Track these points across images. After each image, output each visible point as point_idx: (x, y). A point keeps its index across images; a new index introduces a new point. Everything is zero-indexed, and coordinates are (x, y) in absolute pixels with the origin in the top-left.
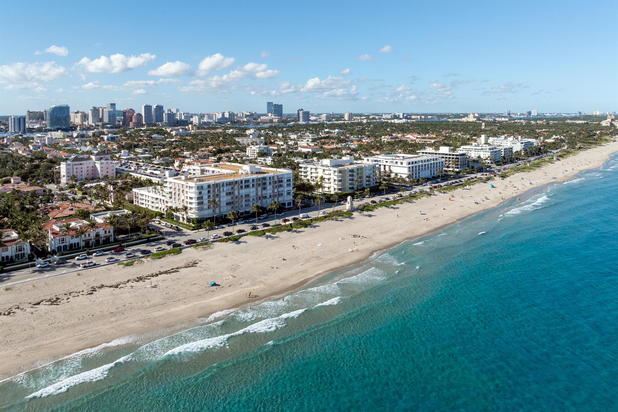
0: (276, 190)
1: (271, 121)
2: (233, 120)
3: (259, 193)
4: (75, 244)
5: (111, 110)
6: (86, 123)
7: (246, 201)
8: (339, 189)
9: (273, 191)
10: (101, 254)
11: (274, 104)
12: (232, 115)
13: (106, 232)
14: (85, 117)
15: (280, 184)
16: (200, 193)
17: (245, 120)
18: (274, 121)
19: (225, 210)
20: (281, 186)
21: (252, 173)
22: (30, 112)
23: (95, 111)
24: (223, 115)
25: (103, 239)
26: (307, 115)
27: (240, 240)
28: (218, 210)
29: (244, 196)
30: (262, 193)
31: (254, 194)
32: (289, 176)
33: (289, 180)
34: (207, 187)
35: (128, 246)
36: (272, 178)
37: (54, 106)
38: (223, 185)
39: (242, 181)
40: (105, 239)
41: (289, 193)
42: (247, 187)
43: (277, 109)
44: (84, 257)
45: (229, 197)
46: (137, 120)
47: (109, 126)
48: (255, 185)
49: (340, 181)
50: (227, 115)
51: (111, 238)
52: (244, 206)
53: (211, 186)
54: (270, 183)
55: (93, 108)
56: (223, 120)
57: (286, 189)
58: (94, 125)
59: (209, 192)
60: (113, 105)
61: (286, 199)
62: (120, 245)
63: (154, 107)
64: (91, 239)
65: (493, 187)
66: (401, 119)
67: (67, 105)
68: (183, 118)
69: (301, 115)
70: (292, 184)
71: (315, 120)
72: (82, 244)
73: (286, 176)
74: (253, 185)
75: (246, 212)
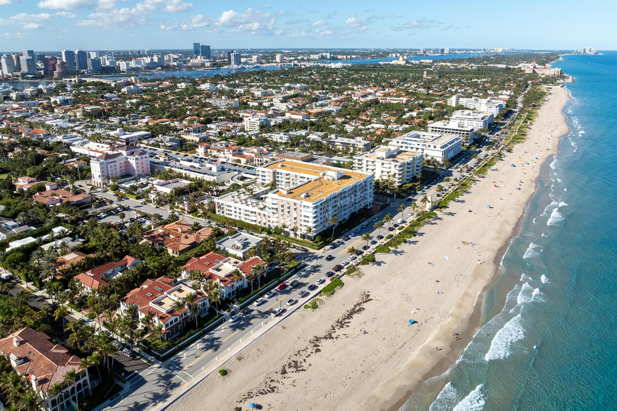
0: (363, 195)
2: (163, 65)
3: (353, 201)
4: (239, 286)
5: (29, 57)
11: (201, 45)
12: (161, 59)
17: (175, 64)
18: (206, 64)
20: (366, 190)
23: (9, 58)
24: (152, 59)
26: (238, 57)
27: (377, 260)
29: (343, 206)
31: (349, 202)
39: (341, 193)
41: (370, 195)
42: (345, 197)
43: (205, 51)
44: (261, 302)
45: (334, 210)
46: (62, 69)
47: (30, 76)
49: (401, 174)
50: (155, 60)
54: (359, 189)
56: (152, 65)
57: (369, 192)
58: (10, 74)
62: (279, 279)
68: (108, 63)
69: (233, 58)
71: (246, 63)
73: (369, 180)
74: (349, 195)
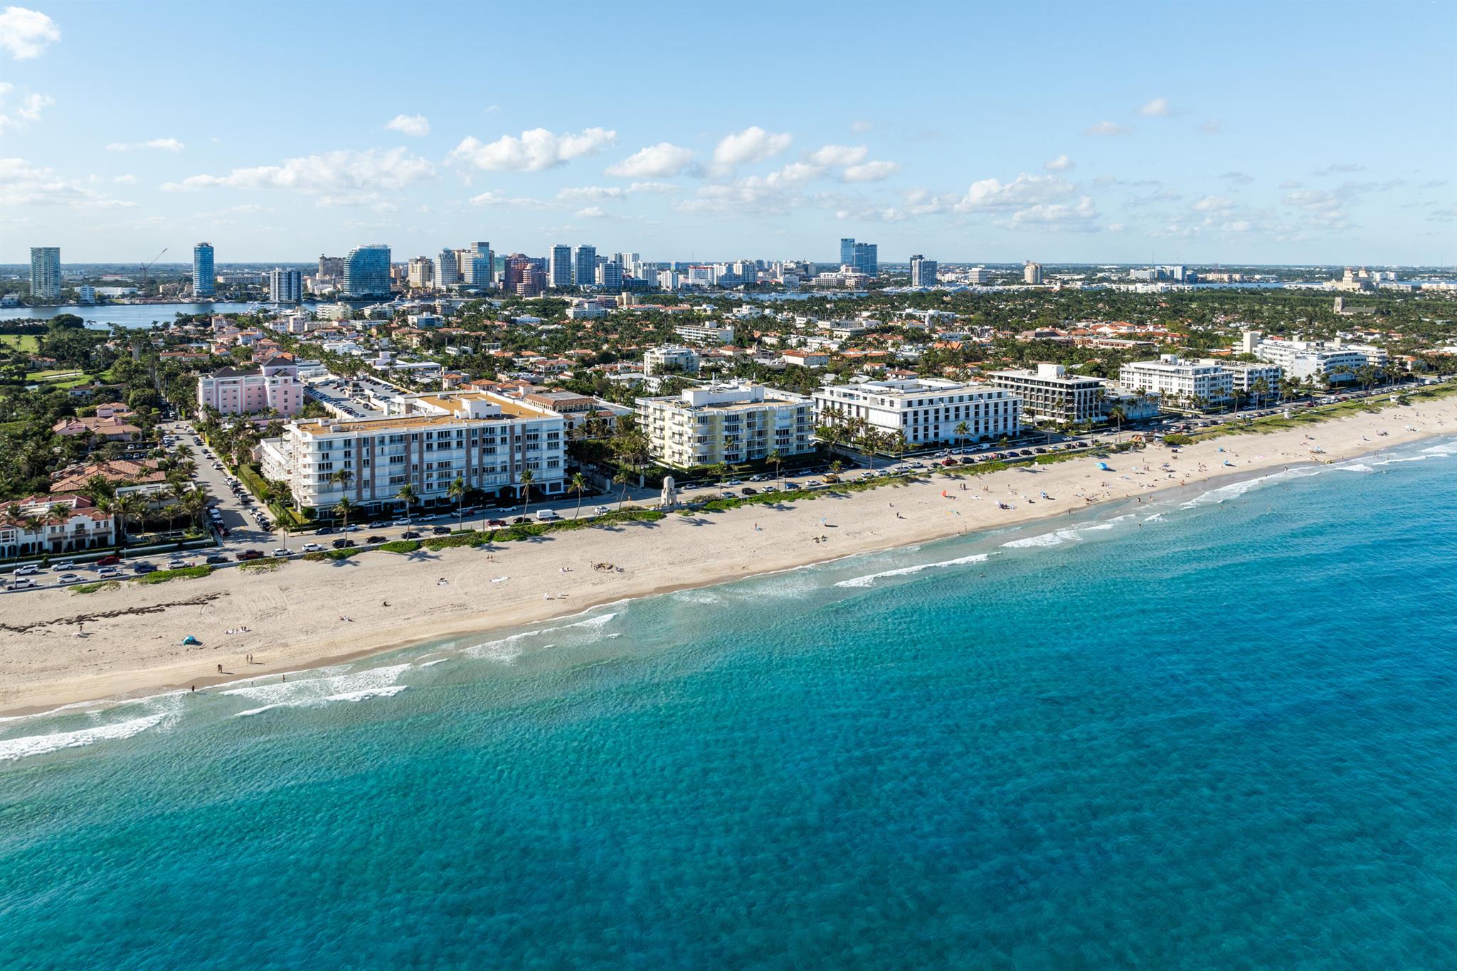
0: (518, 456)
1: (841, 284)
2: (751, 280)
3: (475, 462)
4: (34, 544)
5: (478, 256)
6: (430, 284)
7: (440, 476)
8: (699, 459)
9: (512, 457)
10: (66, 566)
11: (857, 242)
12: (751, 269)
13: (98, 525)
14: (428, 270)
15: (532, 442)
16: (326, 456)
17: (782, 279)
18: (848, 283)
19: (387, 493)
20: (535, 447)
21: (477, 417)
22: (326, 259)
23: (448, 257)
24: (730, 268)
25: (91, 538)
26: (930, 269)
27: (349, 559)
28: (369, 493)
29: (435, 466)
30: (481, 459)
31: (463, 462)
32: (554, 426)
33: (553, 436)
34: (342, 444)
35: (129, 556)
36: (508, 429)
37: (358, 248)
38: (382, 441)
39: (429, 435)
40: (96, 538)
41: (553, 464)
42: (445, 446)
43: (864, 256)
44: (29, 571)
45: (398, 469)
46: (533, 279)
47: (472, 291)
48: (508, 440)
49: (700, 440)
50: (738, 270)
51: (109, 537)
52: (435, 486)
53: (353, 443)
54: (503, 440)
55: (445, 251)
56: (729, 281)
57: (545, 454)
58: (444, 288)
59: (347, 454)
60: (482, 246)
61: (545, 476)
62: (117, 551)
63: (575, 250)
64: (66, 538)
65: (1106, 469)
66: (1177, 281)
67: (386, 246)
68: (640, 275)
69: (916, 270)
70: (561, 444)
71: (950, 283)
72: (47, 545)
73: (545, 427)
74: (460, 444)
75: (440, 500)
